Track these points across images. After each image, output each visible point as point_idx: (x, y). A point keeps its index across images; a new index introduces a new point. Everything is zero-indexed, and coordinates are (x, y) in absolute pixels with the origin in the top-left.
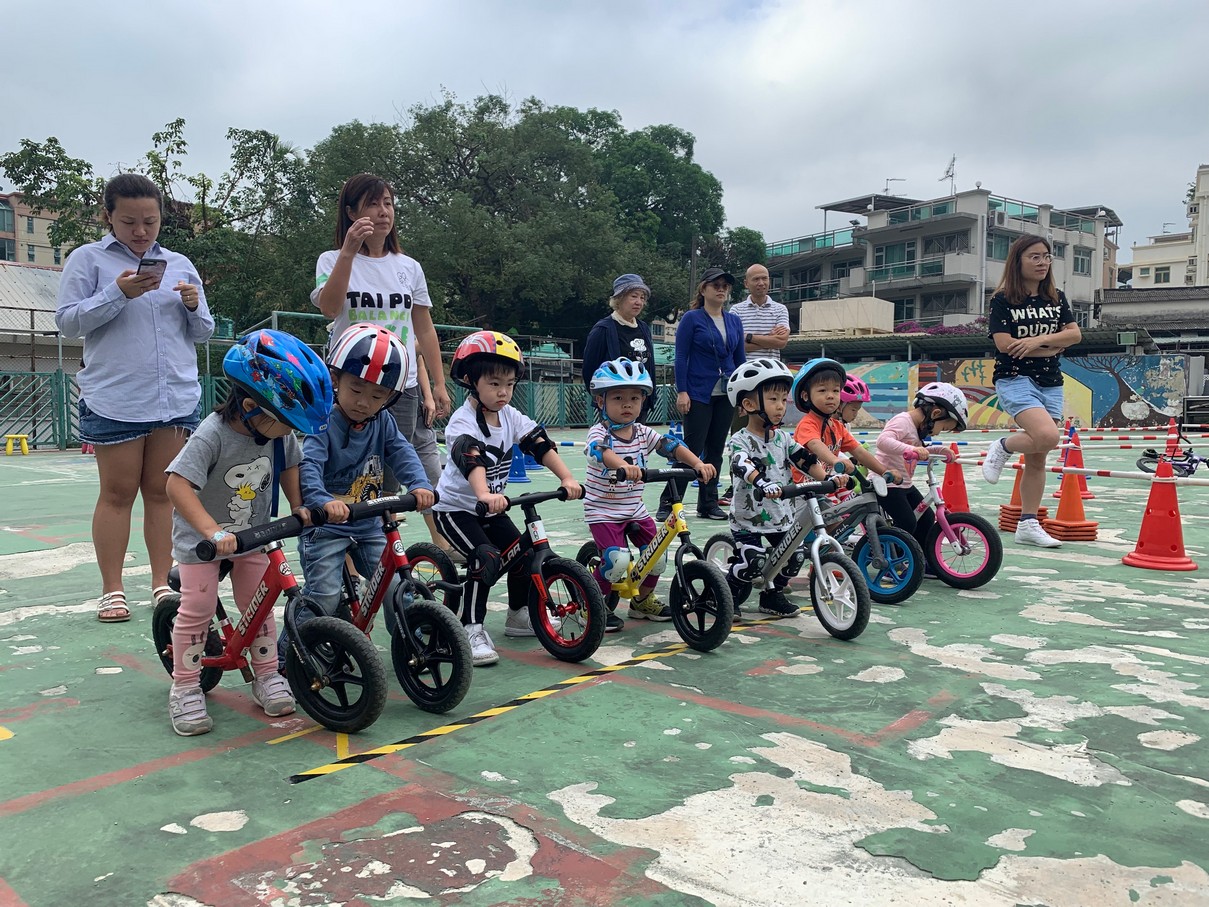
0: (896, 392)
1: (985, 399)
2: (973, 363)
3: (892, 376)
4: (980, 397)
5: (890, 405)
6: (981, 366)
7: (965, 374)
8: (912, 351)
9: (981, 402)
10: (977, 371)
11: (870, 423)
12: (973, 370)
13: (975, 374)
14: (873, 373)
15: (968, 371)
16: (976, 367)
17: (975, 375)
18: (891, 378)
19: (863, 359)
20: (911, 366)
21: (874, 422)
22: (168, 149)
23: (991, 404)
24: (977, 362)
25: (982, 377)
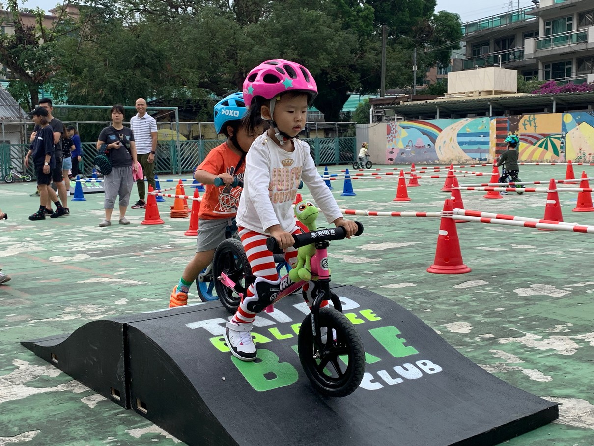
0: (482, 139)
1: (536, 142)
2: (529, 117)
3: (480, 127)
4: (534, 141)
5: (479, 148)
6: (534, 119)
7: (524, 125)
8: (493, 109)
9: (534, 144)
10: (532, 123)
11: (467, 160)
12: (530, 122)
13: (530, 124)
14: (469, 126)
15: (526, 122)
16: (531, 119)
18: (480, 129)
19: (468, 115)
20: (491, 120)
21: (470, 160)
23: (541, 146)
24: (532, 116)
25: (535, 127)
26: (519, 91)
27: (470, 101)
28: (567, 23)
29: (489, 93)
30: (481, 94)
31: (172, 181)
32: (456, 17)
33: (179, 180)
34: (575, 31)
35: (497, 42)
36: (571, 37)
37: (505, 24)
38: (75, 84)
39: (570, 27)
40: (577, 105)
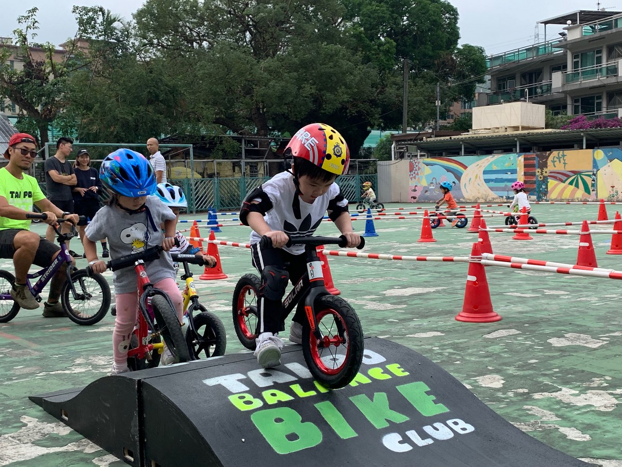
0: (509, 176)
1: (567, 179)
2: (559, 153)
3: (507, 164)
4: (564, 178)
5: (506, 186)
6: (564, 156)
7: (554, 162)
8: (520, 145)
9: (564, 182)
10: (562, 159)
11: (494, 199)
12: (559, 158)
14: (495, 162)
15: (555, 159)
16: (560, 156)
17: (560, 162)
18: (507, 166)
19: (495, 151)
20: (519, 156)
21: (496, 198)
22: (27, 27)
23: (571, 183)
24: (561, 152)
25: (565, 163)
26: (547, 126)
27: (497, 137)
28: (596, 56)
29: (516, 128)
30: (508, 129)
31: (187, 222)
32: (481, 50)
33: (193, 221)
34: (604, 64)
35: (523, 76)
36: (601, 70)
37: (531, 57)
38: (85, 120)
39: (599, 60)
40: (609, 141)
